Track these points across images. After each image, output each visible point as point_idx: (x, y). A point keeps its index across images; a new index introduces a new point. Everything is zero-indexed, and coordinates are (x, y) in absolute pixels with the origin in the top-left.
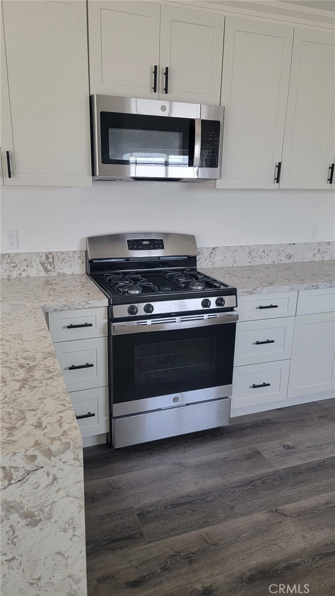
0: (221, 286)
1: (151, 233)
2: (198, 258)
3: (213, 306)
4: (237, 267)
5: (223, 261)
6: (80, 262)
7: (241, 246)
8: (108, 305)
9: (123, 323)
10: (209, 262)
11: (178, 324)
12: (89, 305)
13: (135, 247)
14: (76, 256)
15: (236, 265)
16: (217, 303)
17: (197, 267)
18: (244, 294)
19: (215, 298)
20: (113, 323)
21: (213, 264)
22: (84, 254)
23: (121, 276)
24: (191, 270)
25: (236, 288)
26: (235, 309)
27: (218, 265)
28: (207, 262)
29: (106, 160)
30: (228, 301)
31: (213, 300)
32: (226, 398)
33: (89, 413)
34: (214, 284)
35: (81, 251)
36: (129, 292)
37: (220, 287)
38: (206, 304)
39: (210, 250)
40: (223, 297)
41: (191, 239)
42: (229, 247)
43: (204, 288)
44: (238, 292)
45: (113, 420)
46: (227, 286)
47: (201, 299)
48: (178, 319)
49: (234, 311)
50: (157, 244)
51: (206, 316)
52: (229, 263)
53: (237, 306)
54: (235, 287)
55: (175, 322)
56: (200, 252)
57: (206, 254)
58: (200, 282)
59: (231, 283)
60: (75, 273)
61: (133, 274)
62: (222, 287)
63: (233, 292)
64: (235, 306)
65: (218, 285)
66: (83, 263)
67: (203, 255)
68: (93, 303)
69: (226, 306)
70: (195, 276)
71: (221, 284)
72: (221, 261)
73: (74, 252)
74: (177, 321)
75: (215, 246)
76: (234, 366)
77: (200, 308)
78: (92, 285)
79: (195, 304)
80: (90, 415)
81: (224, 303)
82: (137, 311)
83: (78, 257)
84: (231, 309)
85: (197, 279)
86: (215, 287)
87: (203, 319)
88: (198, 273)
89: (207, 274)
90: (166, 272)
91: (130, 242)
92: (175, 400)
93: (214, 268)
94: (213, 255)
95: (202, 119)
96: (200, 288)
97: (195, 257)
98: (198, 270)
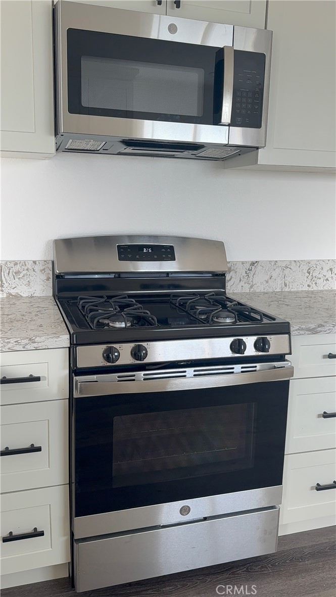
0: (264, 319)
1: (156, 237)
2: (228, 277)
3: (250, 351)
4: (290, 292)
5: (267, 282)
6: (44, 277)
7: (295, 261)
8: (69, 345)
9: (94, 377)
10: (245, 283)
11: (190, 381)
12: (35, 345)
13: (130, 256)
14: (38, 268)
15: (287, 289)
16: (257, 346)
17: (227, 291)
18: (301, 332)
19: (254, 338)
20: (76, 376)
21: (252, 287)
22: (51, 266)
23: (102, 300)
24: (217, 294)
25: (289, 323)
26: (287, 357)
27: (259, 288)
28: (242, 283)
29: (76, 107)
30: (276, 344)
31: (250, 341)
32: (272, 507)
33: (35, 529)
34: (252, 315)
35: (45, 261)
36: (111, 324)
37: (261, 320)
38: (237, 347)
39: (248, 266)
40: (268, 337)
41: (218, 246)
42: (277, 261)
43: (236, 322)
44: (292, 329)
45: (75, 544)
46: (274, 319)
47: (230, 340)
48: (190, 371)
49: (284, 360)
50: (164, 252)
51: (238, 368)
52: (277, 286)
53: (290, 354)
54: (287, 320)
55: (185, 376)
56: (232, 268)
57: (242, 272)
58: (229, 311)
59: (280, 314)
60: (35, 295)
61: (125, 298)
62: (265, 321)
63: (283, 329)
64: (288, 352)
65: (259, 318)
66: (48, 279)
67: (236, 272)
68: (42, 341)
69: (272, 351)
70: (222, 302)
71: (265, 315)
72: (265, 283)
73: (35, 262)
74: (187, 376)
75: (254, 260)
76: (285, 453)
77: (228, 354)
78: (53, 312)
79: (221, 347)
80: (37, 534)
81: (269, 347)
82: (118, 357)
83: (41, 271)
84: (281, 358)
85: (224, 307)
86: (254, 319)
87: (233, 373)
88: (227, 298)
89: (242, 301)
90: (176, 296)
91: (123, 248)
92: (185, 511)
93: (254, 293)
94: (252, 273)
95: (235, 48)
96: (228, 321)
97: (224, 275)
98: (228, 295)
